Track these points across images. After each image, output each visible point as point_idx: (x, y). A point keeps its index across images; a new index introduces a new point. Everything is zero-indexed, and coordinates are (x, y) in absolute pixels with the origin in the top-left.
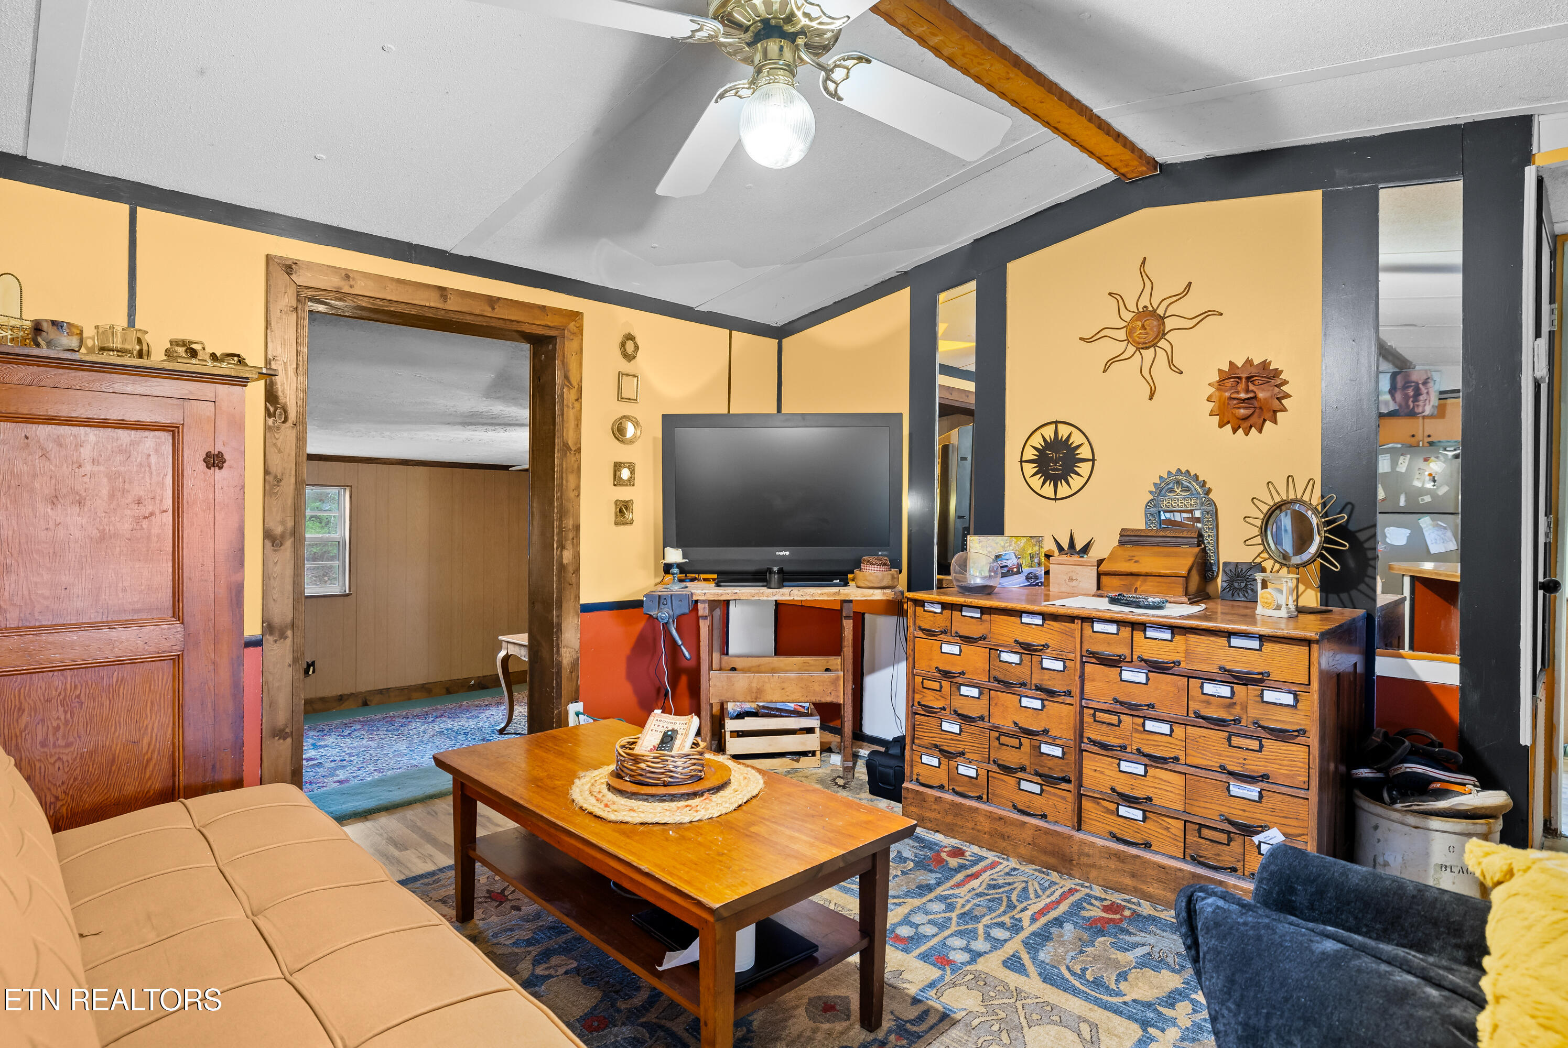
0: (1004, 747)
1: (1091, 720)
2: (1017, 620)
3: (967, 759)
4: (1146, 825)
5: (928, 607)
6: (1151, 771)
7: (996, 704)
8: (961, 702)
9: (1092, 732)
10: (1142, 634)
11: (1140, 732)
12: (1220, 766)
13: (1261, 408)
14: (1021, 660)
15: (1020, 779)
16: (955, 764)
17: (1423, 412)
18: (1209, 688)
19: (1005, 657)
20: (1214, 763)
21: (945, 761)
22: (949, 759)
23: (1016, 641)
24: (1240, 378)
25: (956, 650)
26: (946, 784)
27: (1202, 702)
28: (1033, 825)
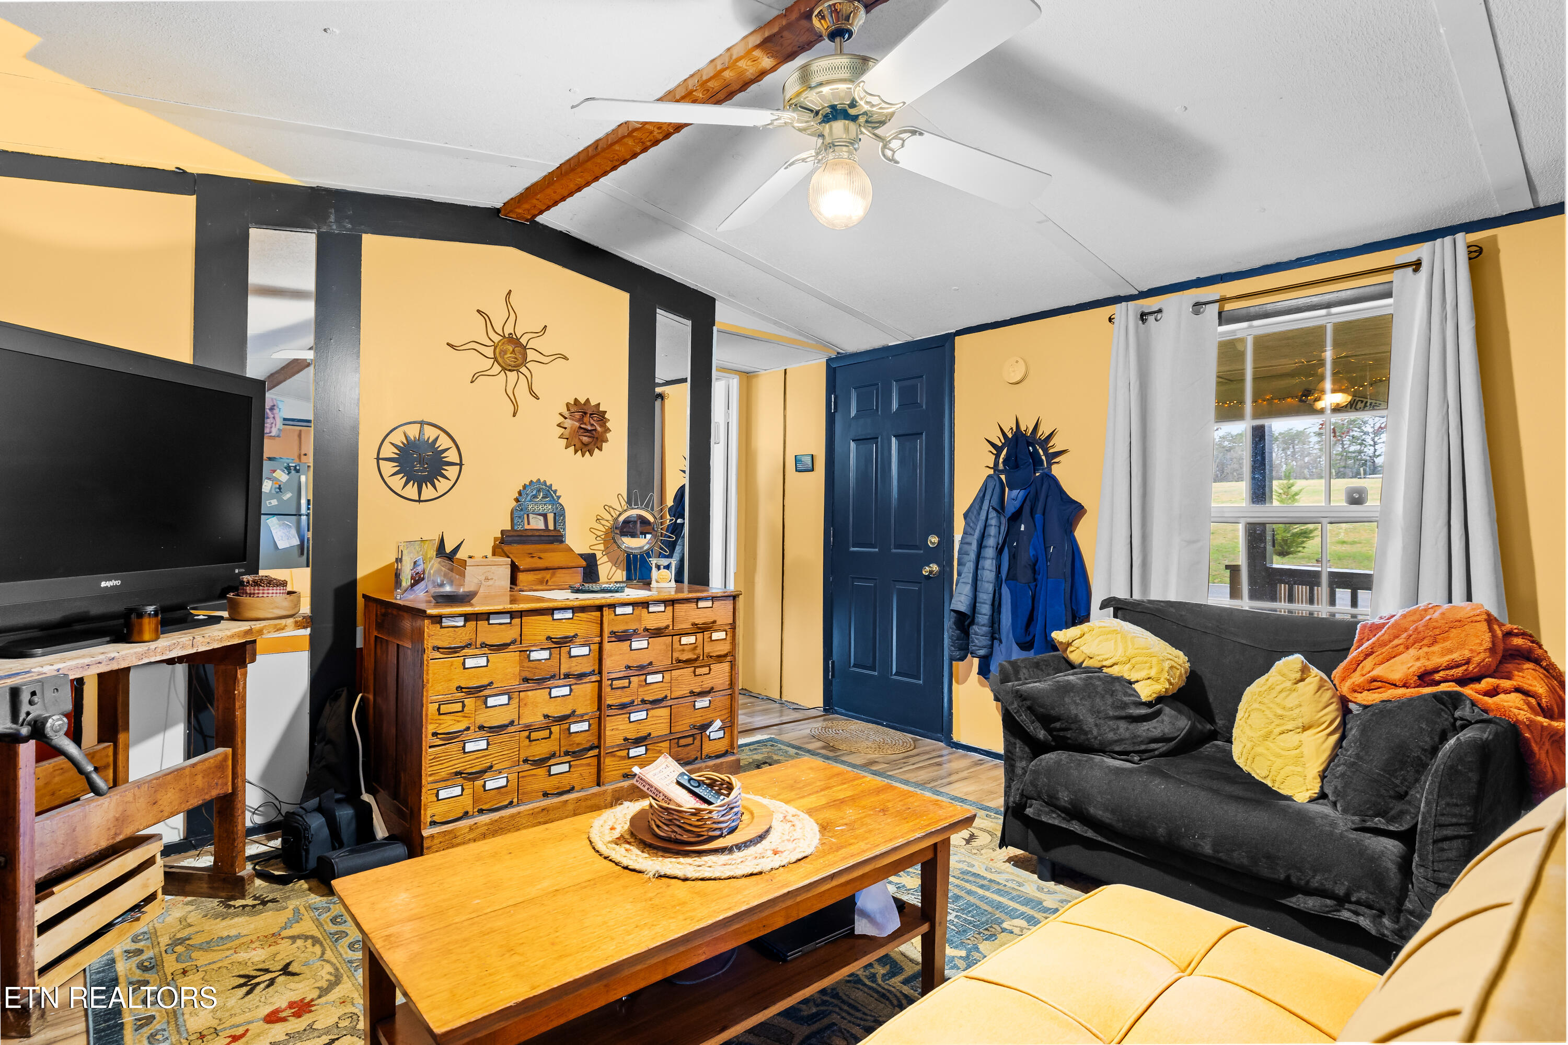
0: (534, 743)
1: (609, 689)
2: (549, 618)
3: (496, 771)
4: (648, 755)
5: (446, 622)
6: (651, 713)
7: (525, 704)
8: (487, 714)
9: (611, 698)
10: (645, 610)
11: (644, 686)
12: (690, 693)
13: (597, 438)
14: (551, 654)
15: (550, 766)
16: (481, 782)
17: (270, 433)
18: (684, 640)
19: (535, 656)
20: (686, 692)
21: (468, 785)
22: (473, 780)
23: (549, 638)
24: (585, 413)
25: (482, 661)
26: (470, 809)
27: (680, 651)
28: (573, 799)
